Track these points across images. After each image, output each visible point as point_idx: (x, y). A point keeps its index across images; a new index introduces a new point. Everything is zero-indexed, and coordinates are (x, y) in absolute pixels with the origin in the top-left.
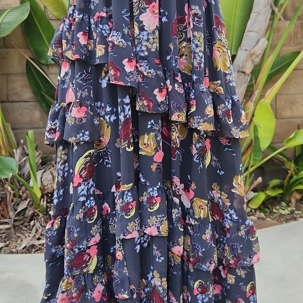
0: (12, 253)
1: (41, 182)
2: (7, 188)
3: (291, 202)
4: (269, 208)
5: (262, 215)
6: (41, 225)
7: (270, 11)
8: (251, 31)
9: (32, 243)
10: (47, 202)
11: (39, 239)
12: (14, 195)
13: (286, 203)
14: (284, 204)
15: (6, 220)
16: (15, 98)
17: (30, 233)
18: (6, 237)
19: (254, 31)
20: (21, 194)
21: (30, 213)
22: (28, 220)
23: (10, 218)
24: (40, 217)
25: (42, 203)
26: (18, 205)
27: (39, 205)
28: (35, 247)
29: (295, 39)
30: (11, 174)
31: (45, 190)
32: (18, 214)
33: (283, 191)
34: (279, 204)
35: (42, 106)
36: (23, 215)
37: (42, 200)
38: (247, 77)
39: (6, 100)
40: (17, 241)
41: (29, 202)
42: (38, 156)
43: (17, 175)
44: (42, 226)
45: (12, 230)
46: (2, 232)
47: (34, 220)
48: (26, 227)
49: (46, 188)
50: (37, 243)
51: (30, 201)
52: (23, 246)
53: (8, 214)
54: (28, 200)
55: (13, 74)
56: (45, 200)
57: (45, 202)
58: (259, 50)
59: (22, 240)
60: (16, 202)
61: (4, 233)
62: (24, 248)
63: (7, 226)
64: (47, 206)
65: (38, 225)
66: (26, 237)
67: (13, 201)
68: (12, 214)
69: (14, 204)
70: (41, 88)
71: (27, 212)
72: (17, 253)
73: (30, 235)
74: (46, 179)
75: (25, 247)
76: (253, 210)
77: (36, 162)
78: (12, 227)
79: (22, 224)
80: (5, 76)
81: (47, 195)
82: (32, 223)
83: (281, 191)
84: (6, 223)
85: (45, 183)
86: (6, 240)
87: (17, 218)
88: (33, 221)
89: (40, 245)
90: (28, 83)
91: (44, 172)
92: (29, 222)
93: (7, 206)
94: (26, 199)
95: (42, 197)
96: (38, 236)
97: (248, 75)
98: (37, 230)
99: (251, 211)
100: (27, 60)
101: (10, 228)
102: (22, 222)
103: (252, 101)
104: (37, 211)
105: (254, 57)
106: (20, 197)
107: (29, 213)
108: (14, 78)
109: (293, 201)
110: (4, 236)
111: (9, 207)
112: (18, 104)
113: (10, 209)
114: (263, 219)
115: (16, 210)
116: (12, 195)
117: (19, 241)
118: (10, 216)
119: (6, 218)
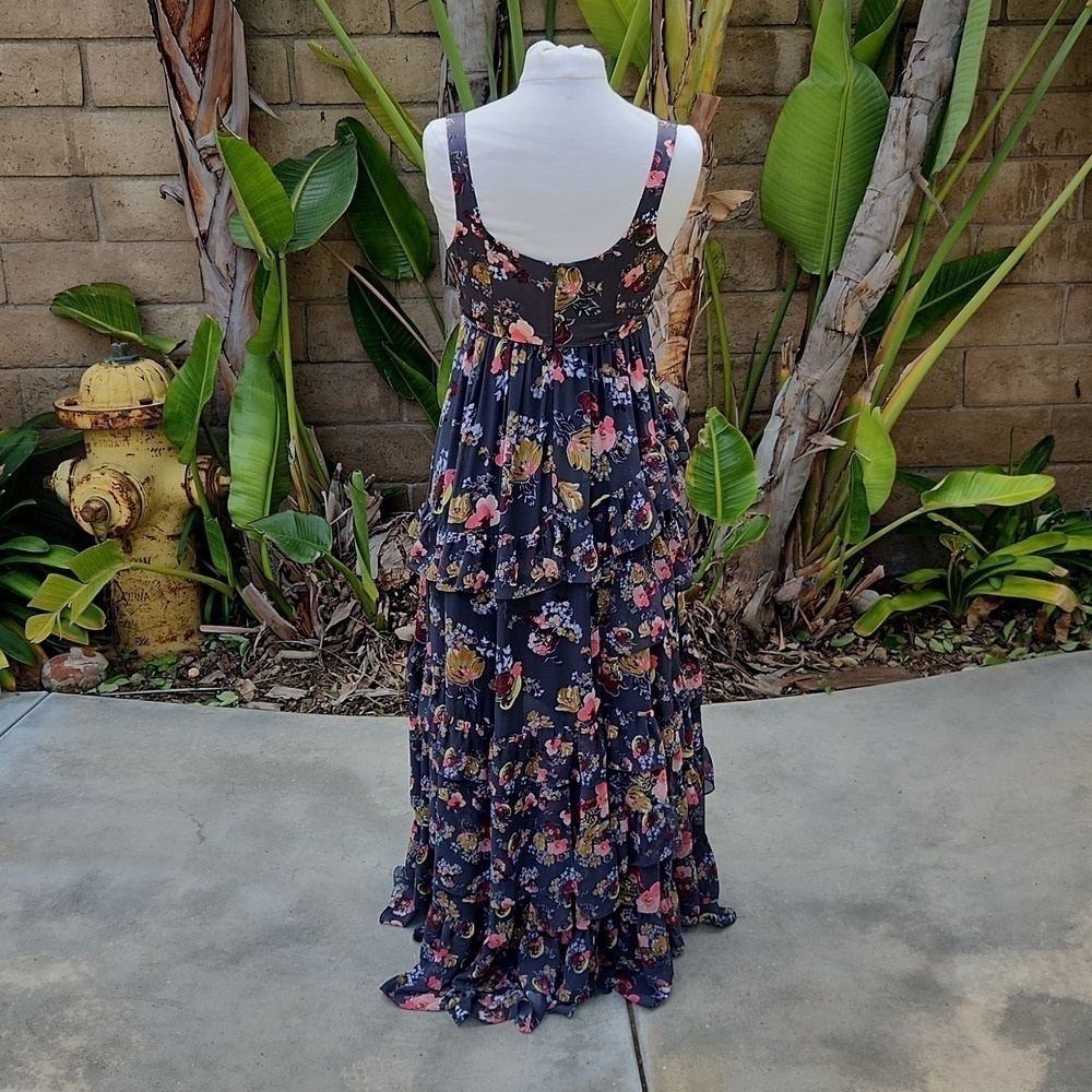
0: (321, 711)
1: (380, 566)
2: (310, 577)
3: (966, 623)
4: (907, 636)
5: (882, 652)
6: (378, 656)
7: (910, 187)
8: (861, 234)
9: (360, 692)
10: (392, 609)
11: (373, 686)
12: (324, 591)
13: (952, 623)
14: (948, 625)
15: (308, 642)
16: (322, 354)
17: (356, 672)
18: (308, 677)
19: (868, 236)
20: (338, 587)
21: (356, 630)
22: (351, 644)
23: (315, 637)
24: (376, 639)
25: (380, 611)
26: (331, 611)
27: (375, 615)
28: (366, 701)
29: (1022, 206)
30: (318, 554)
31: (386, 583)
32: (332, 631)
33: (947, 595)
34: (937, 625)
35: (384, 376)
36: (342, 633)
37: (381, 604)
38: (847, 341)
39: (302, 359)
40: (330, 687)
41: (354, 608)
42: (374, 504)
43: (329, 554)
44: (380, 659)
45: (320, 662)
46: (300, 666)
47: (365, 644)
48: (348, 657)
49: (389, 578)
50: (370, 694)
51: (357, 603)
52: (342, 699)
53: (312, 628)
54: (353, 602)
55: (319, 299)
56: (387, 604)
57: (386, 610)
58: (879, 279)
59: (339, 687)
60: (327, 605)
61: (304, 668)
62: (343, 704)
63: (309, 654)
64: (391, 618)
65: (371, 655)
66: (348, 681)
67: (320, 602)
68: (318, 628)
69: (324, 609)
70: (382, 334)
71: (350, 626)
72: (330, 713)
73: (356, 676)
74: (389, 559)
75: (347, 700)
76: (861, 640)
77: (368, 519)
78: (319, 657)
79: (340, 651)
80: (301, 304)
81: (390, 593)
82: (360, 651)
83: (937, 597)
84: (308, 648)
85: (388, 568)
86: (309, 682)
87: (329, 639)
88: (363, 647)
89: (375, 698)
90: (351, 319)
91: (386, 543)
92: (355, 648)
93: (309, 613)
94: (348, 600)
95: (382, 597)
96: (371, 679)
97: (852, 337)
98: (370, 665)
99: (856, 642)
100: (351, 275)
101: (317, 658)
102: (340, 647)
103: (867, 388)
104: (369, 626)
105: (864, 296)
106: (336, 593)
107: (355, 628)
108: (320, 309)
109: (972, 619)
110: (304, 674)
111: (313, 612)
112: (329, 369)
113: (315, 618)
114: (879, 662)
115: (327, 621)
116: (319, 591)
117: (334, 688)
118: (315, 633)
119: (308, 637)
